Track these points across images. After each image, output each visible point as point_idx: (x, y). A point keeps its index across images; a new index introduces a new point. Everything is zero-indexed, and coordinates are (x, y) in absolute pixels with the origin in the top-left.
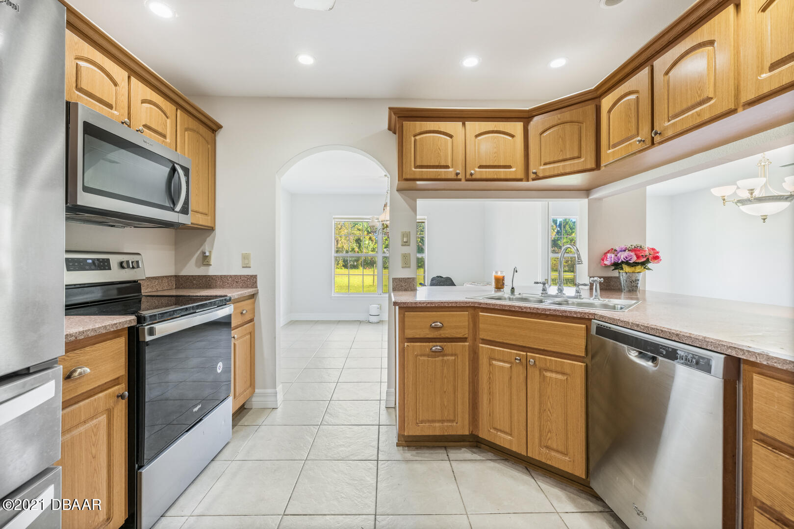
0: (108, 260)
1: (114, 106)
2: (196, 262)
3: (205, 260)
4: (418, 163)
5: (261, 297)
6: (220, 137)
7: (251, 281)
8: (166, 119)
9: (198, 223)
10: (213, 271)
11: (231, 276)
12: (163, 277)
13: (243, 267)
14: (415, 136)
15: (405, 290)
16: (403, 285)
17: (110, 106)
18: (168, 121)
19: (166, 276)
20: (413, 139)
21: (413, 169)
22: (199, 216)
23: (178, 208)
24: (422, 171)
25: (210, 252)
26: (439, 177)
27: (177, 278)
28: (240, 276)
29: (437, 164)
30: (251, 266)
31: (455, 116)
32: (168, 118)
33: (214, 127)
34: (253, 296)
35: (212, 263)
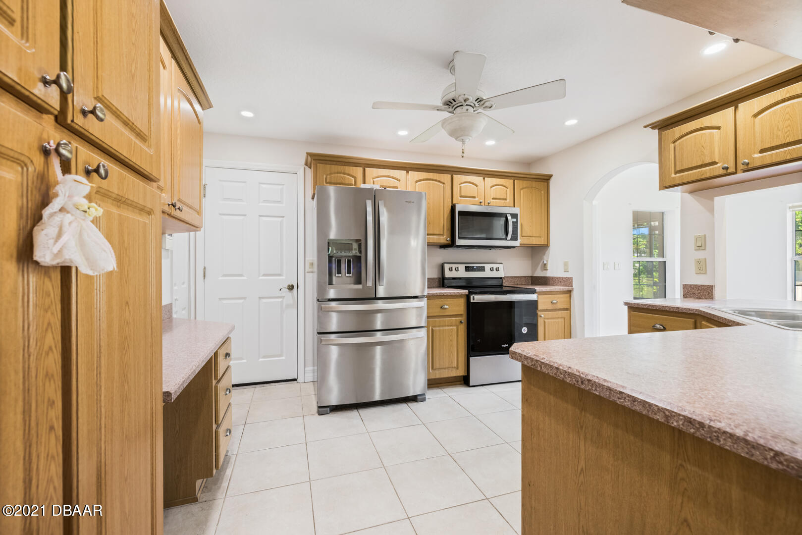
0: (484, 267)
1: (476, 196)
2: (541, 268)
3: (545, 267)
4: (678, 169)
5: (575, 294)
6: (552, 182)
7: (568, 281)
8: (506, 189)
9: (532, 243)
10: (549, 274)
11: (557, 278)
12: (522, 277)
13: (565, 271)
14: (674, 142)
15: (697, 298)
16: (696, 292)
17: (474, 197)
18: (508, 190)
19: (524, 277)
20: (672, 145)
21: (673, 175)
22: (534, 238)
23: (509, 237)
24: (683, 175)
25: (547, 261)
26: (703, 177)
27: (532, 277)
28: (562, 277)
29: (700, 163)
30: (569, 270)
31: (723, 103)
32: (507, 188)
33: (547, 178)
34: (570, 292)
35: (548, 268)
